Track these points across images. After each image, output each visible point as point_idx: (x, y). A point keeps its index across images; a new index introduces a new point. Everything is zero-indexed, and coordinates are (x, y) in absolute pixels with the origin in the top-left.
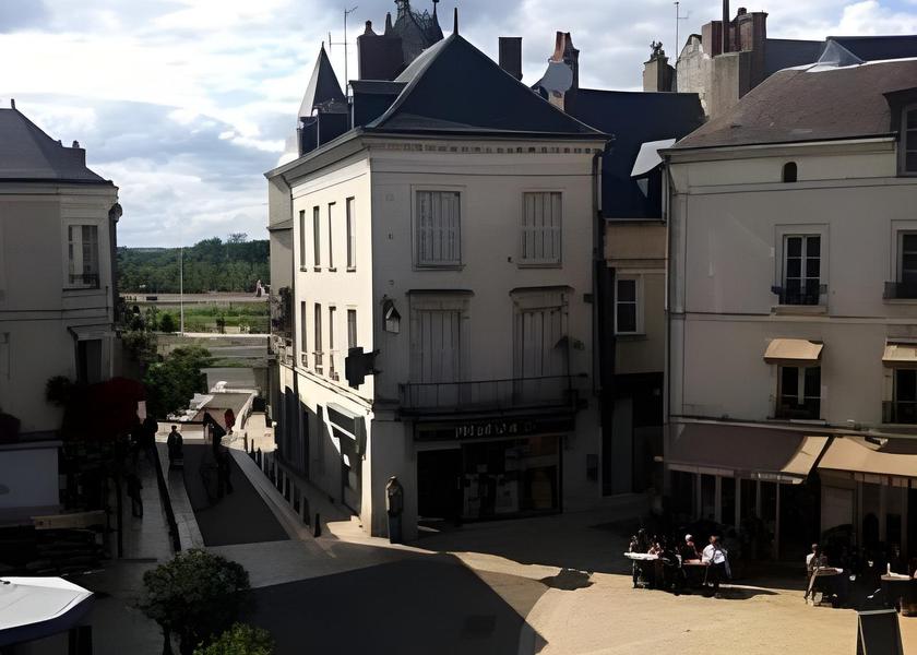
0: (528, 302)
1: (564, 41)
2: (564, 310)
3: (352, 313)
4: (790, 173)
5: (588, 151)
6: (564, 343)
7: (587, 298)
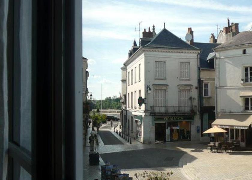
0: (182, 88)
1: (190, 30)
2: (191, 90)
3: (140, 91)
4: (244, 52)
5: (196, 53)
6: (191, 98)
7: (196, 88)
